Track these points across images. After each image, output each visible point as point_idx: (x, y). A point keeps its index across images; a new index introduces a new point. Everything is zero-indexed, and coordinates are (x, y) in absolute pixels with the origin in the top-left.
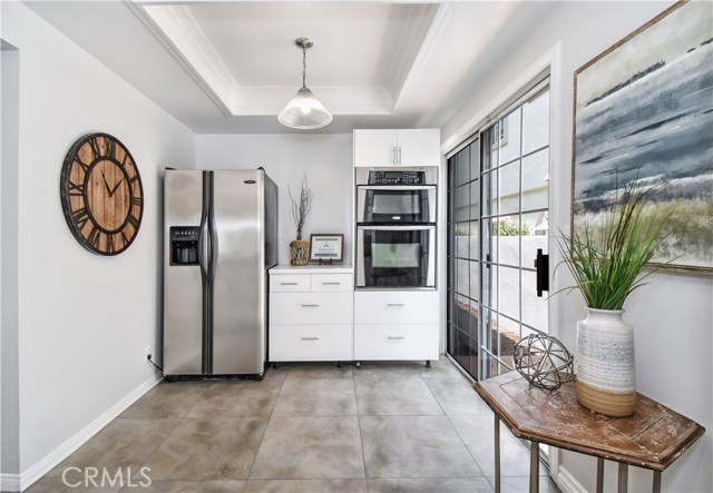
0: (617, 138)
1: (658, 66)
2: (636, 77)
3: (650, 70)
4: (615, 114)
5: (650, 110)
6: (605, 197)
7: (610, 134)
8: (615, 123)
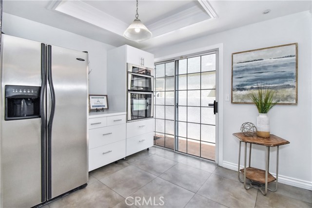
0: (248, 73)
1: (261, 60)
2: (254, 60)
3: (259, 60)
4: (247, 67)
5: (259, 69)
6: (245, 87)
7: (246, 72)
8: (247, 70)
